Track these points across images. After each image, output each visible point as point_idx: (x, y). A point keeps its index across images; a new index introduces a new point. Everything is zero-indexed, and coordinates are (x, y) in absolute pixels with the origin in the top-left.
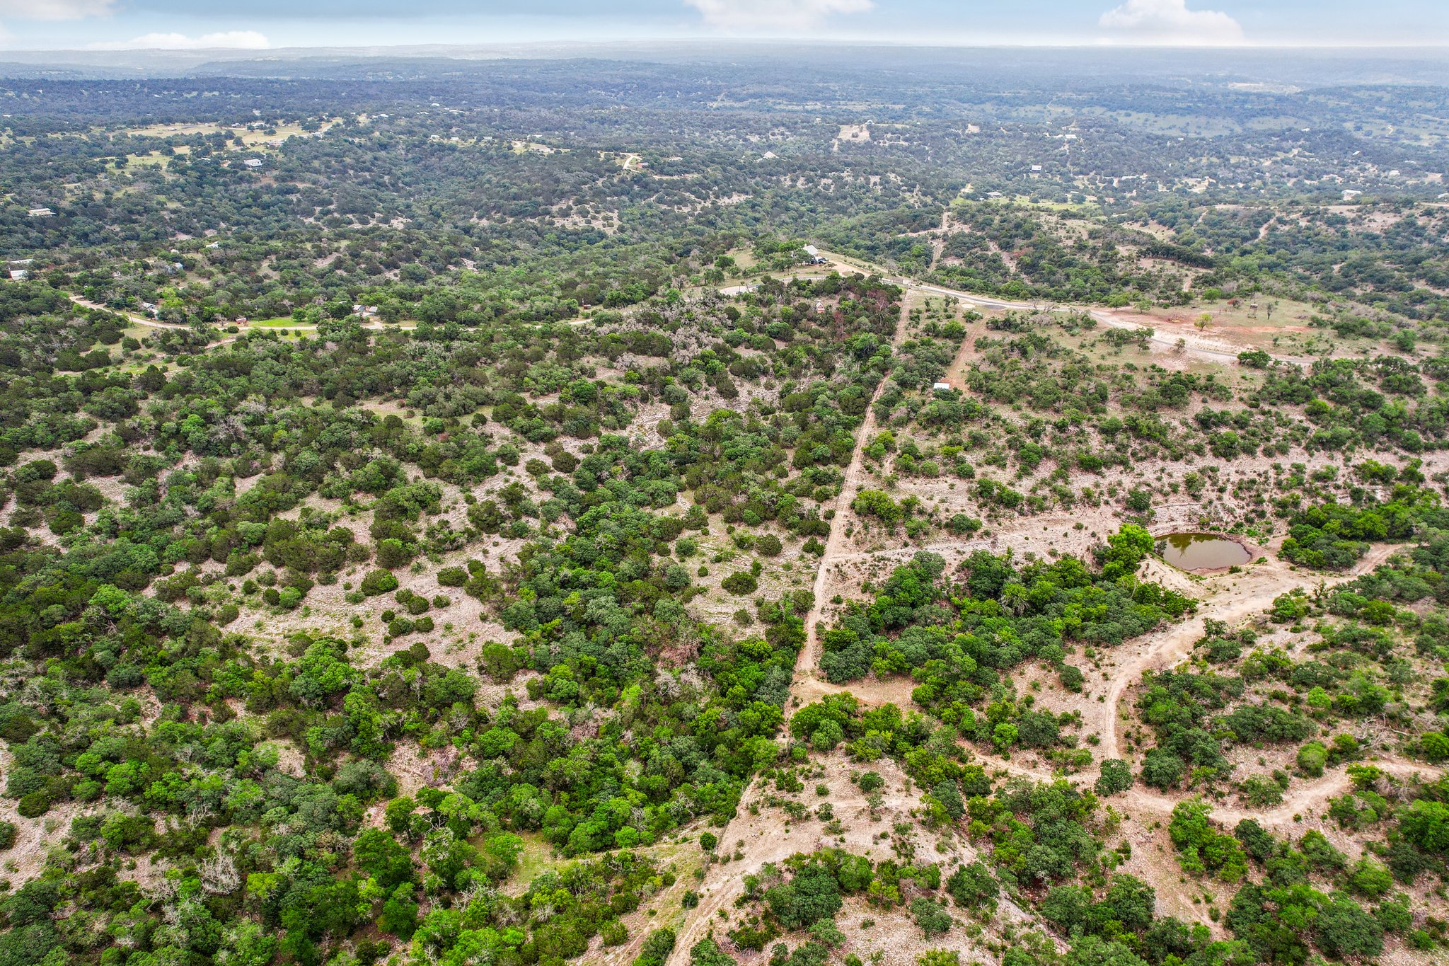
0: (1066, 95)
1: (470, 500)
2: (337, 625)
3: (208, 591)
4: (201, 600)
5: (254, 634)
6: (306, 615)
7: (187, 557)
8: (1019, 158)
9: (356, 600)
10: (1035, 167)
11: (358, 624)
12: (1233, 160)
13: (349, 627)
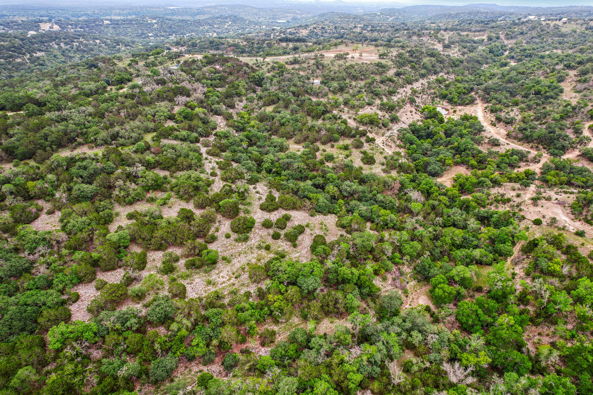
0: (117, 11)
1: (213, 174)
2: (255, 255)
3: (136, 287)
4: (139, 297)
5: (212, 289)
6: (229, 261)
7: (81, 280)
8: (140, 32)
9: (246, 239)
10: (150, 35)
11: (268, 248)
12: (215, 26)
13: (263, 252)
